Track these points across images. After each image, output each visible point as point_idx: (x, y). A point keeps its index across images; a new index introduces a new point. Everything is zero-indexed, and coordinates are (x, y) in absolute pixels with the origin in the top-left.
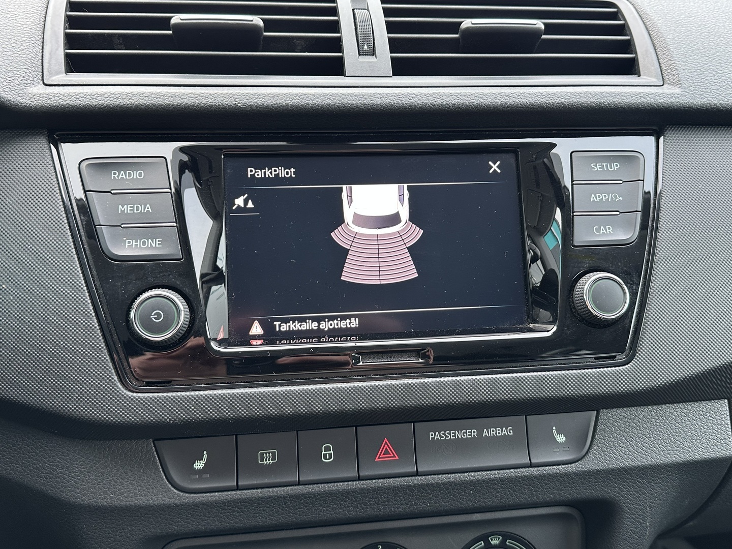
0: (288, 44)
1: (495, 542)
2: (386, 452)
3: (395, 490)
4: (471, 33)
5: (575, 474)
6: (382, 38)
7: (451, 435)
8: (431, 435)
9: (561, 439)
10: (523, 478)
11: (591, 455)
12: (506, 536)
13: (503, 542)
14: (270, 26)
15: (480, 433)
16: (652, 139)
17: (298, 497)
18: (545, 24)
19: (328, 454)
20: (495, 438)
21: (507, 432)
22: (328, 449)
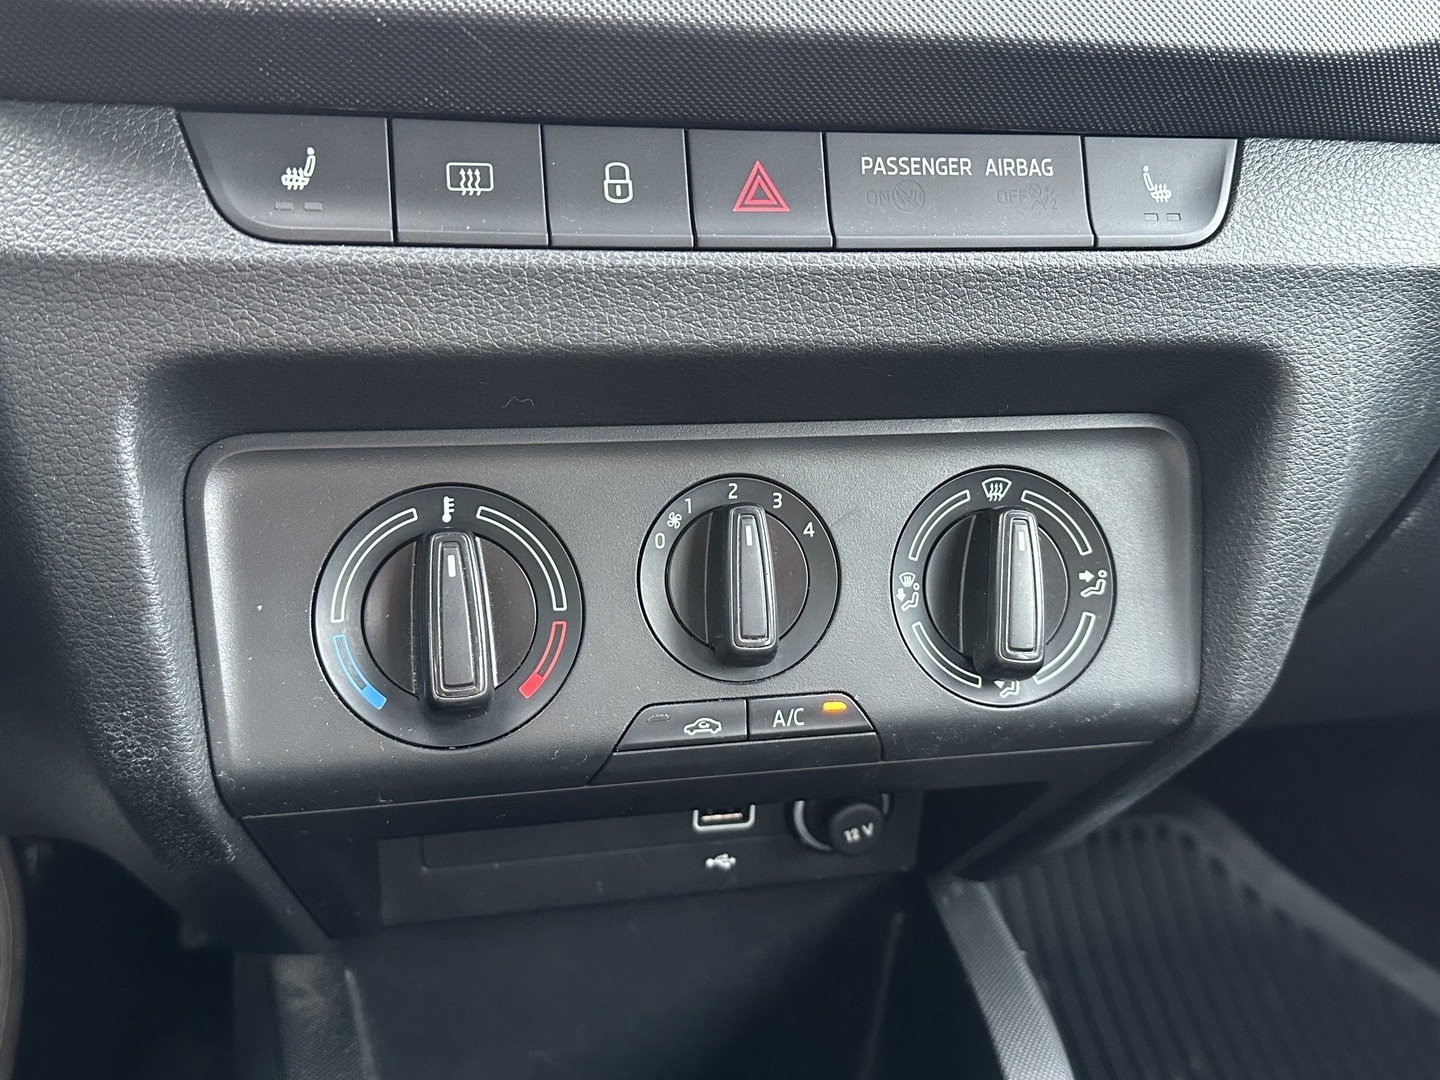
2: (760, 194)
7: (912, 167)
8: (866, 163)
9: (1162, 194)
11: (1227, 233)
15: (979, 167)
19: (618, 186)
20: (1012, 179)
21: (1041, 168)
22: (618, 173)
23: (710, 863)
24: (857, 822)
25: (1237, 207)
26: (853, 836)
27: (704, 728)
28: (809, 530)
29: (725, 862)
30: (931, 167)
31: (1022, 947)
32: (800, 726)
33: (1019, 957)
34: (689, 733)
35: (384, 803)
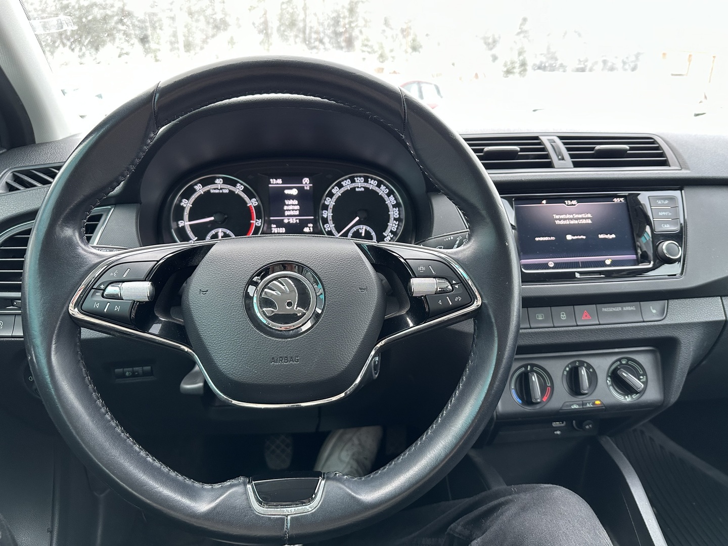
0: (527, 157)
1: (624, 362)
2: (586, 316)
3: (591, 330)
4: (600, 151)
5: (661, 325)
6: (566, 154)
7: (611, 309)
8: (603, 309)
9: (654, 311)
10: (641, 326)
11: (667, 318)
12: (629, 359)
13: (627, 362)
14: (522, 150)
15: (622, 309)
16: (679, 192)
17: (554, 332)
18: (630, 147)
19: (563, 316)
20: (628, 311)
21: (633, 308)
22: (563, 314)
23: (555, 432)
24: (588, 425)
25: (668, 313)
26: (587, 427)
27: (575, 407)
28: (591, 370)
29: (558, 432)
30: (614, 309)
31: (622, 451)
32: (592, 406)
33: (621, 453)
34: (573, 407)
35: (520, 419)
